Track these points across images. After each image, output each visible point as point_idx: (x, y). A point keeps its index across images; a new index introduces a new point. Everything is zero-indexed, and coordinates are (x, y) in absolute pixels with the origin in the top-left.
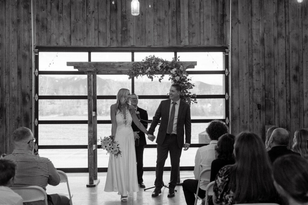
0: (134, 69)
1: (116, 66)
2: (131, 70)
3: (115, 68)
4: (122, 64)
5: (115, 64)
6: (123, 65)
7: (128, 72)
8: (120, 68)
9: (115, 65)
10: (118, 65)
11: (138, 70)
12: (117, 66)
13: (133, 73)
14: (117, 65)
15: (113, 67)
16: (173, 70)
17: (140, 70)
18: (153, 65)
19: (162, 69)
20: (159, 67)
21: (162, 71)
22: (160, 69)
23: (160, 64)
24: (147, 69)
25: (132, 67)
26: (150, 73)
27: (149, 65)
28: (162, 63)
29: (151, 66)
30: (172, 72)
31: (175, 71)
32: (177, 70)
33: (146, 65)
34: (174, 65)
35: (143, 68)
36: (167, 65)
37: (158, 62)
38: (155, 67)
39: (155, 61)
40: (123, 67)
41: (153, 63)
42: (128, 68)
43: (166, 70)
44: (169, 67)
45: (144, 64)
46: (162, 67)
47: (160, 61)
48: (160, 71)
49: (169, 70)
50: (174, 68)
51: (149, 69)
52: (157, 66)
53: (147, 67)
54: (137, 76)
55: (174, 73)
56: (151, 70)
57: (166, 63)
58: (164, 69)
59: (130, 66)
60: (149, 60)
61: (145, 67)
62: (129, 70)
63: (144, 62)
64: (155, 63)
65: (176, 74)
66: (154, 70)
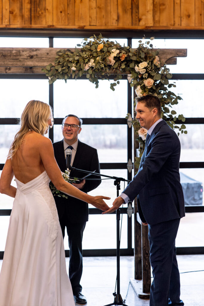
0: (59, 62)
1: (23, 55)
2: (53, 64)
3: (20, 61)
4: (35, 53)
5: (22, 53)
6: (37, 55)
7: (48, 68)
8: (32, 61)
9: (21, 55)
10: (28, 55)
11: (69, 65)
12: (25, 57)
13: (57, 70)
14: (26, 54)
16: (140, 65)
17: (73, 64)
18: (100, 54)
19: (117, 63)
20: (111, 58)
21: (117, 67)
22: (115, 64)
23: (113, 52)
24: (87, 63)
25: (56, 60)
26: (93, 71)
27: (91, 55)
28: (118, 51)
29: (95, 57)
30: (139, 69)
31: (144, 68)
32: (149, 66)
33: (84, 55)
34: (143, 56)
35: (78, 61)
36: (128, 55)
37: (109, 48)
38: (104, 59)
39: (104, 46)
40: (37, 59)
41: (99, 50)
42: (48, 62)
43: (125, 65)
44: (132, 60)
45: (81, 53)
46: (117, 59)
47: (113, 47)
48: (114, 67)
49: (132, 65)
50: (141, 62)
51: (92, 63)
52: (108, 56)
53: (87, 58)
54: (66, 77)
55: (143, 71)
56: (96, 65)
57: (126, 51)
58: (121, 64)
59: (52, 56)
60: (91, 46)
61: (83, 60)
62: (51, 64)
63: (82, 48)
64: (104, 50)
65: (146, 73)
66: (101, 64)
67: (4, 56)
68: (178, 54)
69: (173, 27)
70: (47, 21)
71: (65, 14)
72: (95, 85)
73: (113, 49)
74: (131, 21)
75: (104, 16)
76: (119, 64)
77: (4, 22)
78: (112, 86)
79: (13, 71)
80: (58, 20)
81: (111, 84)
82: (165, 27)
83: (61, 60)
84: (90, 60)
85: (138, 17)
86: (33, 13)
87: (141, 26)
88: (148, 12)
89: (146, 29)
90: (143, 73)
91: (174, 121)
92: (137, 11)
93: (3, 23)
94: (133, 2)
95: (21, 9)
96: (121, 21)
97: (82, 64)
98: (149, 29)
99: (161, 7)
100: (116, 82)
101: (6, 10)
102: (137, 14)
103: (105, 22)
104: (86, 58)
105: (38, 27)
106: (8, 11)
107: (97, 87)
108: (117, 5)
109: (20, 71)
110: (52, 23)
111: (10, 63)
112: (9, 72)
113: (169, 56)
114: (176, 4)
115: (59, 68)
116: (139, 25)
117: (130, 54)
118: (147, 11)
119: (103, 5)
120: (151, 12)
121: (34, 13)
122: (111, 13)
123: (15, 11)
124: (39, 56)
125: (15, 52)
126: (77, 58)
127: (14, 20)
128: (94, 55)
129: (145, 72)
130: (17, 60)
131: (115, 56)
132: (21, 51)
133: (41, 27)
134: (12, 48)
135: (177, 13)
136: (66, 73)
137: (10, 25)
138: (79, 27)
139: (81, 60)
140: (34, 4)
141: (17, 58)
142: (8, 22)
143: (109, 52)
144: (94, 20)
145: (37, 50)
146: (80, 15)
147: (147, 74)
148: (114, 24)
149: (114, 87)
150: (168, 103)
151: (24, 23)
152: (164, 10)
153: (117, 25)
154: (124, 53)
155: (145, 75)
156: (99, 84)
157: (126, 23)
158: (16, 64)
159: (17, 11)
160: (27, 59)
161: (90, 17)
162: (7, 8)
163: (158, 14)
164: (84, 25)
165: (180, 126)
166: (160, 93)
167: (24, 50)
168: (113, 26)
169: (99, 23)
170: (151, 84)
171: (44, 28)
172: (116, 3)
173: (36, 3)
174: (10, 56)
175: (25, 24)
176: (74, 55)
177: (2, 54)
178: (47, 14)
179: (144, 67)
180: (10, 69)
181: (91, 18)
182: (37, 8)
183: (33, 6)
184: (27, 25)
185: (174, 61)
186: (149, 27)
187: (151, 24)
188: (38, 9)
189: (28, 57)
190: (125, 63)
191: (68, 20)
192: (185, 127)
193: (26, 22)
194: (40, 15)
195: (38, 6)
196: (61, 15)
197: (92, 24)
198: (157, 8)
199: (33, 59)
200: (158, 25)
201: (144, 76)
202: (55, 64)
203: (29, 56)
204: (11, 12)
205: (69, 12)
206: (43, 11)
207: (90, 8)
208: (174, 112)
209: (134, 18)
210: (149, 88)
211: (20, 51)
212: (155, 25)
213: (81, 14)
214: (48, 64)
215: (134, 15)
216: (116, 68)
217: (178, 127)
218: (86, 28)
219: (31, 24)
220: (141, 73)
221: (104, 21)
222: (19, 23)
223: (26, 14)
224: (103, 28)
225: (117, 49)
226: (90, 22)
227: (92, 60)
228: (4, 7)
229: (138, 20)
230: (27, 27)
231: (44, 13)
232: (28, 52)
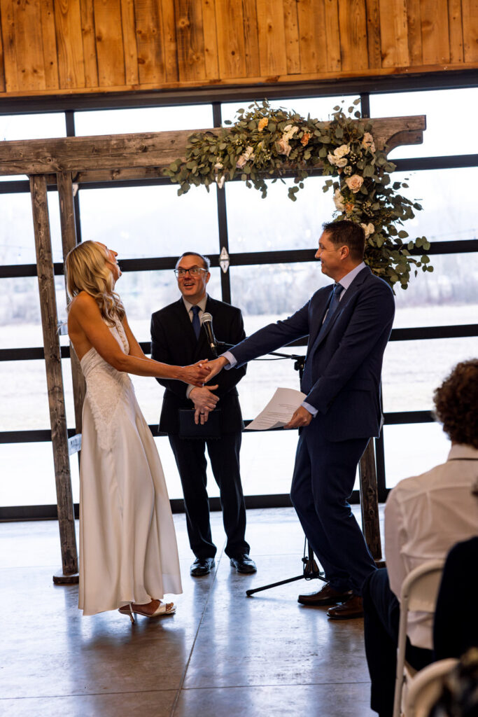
0: (193, 155)
1: (130, 148)
2: (183, 160)
3: (125, 158)
4: (150, 142)
5: (127, 143)
6: (153, 145)
7: (175, 168)
8: (147, 157)
9: (125, 148)
10: (138, 146)
11: (211, 160)
12: (133, 150)
13: (191, 170)
14: (134, 145)
15: (120, 155)
16: (336, 152)
17: (218, 158)
18: (263, 137)
19: (296, 150)
20: (284, 144)
21: (296, 158)
22: (291, 152)
23: (287, 132)
24: (241, 154)
25: (188, 151)
26: (252, 169)
27: (247, 140)
28: (296, 129)
29: (255, 142)
30: (335, 160)
31: (343, 157)
32: (352, 152)
33: (236, 140)
34: (340, 134)
35: (225, 153)
36: (314, 135)
37: (279, 125)
38: (270, 146)
39: (270, 122)
40: (154, 152)
41: (260, 129)
42: (173, 156)
43: (312, 153)
44: (322, 144)
45: (231, 137)
46: (295, 142)
47: (288, 122)
48: (290, 158)
49: (322, 153)
50: (339, 146)
51: (249, 153)
52: (277, 139)
53: (241, 145)
54: (207, 181)
55: (341, 163)
56: (257, 157)
57: (310, 128)
58: (303, 152)
59: (181, 145)
60: (248, 122)
61: (234, 148)
62: (179, 160)
63: (233, 128)
64: (269, 129)
65: (348, 165)
66: (265, 155)
67: (96, 151)
68: (408, 127)
69: (449, 65)
70: (208, 72)
71: (240, 56)
72: (262, 193)
73: (287, 125)
74: (366, 61)
75: (314, 54)
76: (299, 153)
77: (130, 81)
78: (292, 193)
79: (125, 174)
80: (228, 66)
81: (290, 189)
82: (433, 66)
83: (196, 151)
84: (247, 148)
85: (381, 52)
86: (180, 59)
87: (387, 67)
88: (398, 39)
89: (396, 73)
90: (343, 166)
91: (409, 249)
92: (378, 40)
93: (128, 83)
94: (368, 22)
95: (158, 54)
96: (347, 61)
97: (232, 156)
98: (402, 73)
99: (423, 29)
100: (298, 185)
101: (132, 56)
102: (378, 46)
103: (317, 66)
104: (239, 146)
105: (192, 84)
106: (135, 58)
107: (264, 196)
108: (339, 30)
109: (137, 174)
110: (217, 74)
111: (107, 163)
112: (117, 177)
113: (393, 132)
114: (452, 20)
115: (193, 166)
116: (382, 68)
117: (317, 133)
118: (396, 38)
119: (311, 34)
120: (405, 40)
121: (184, 60)
122: (327, 46)
123: (147, 58)
124: (159, 147)
125: (115, 142)
126: (223, 146)
127: (147, 74)
128: (254, 139)
129: (346, 164)
130: (119, 156)
131: (291, 138)
132: (126, 141)
133: (196, 84)
134: (110, 136)
135: (456, 37)
136: (208, 175)
137: (140, 84)
138: (268, 80)
139: (230, 150)
140: (182, 42)
141: (121, 152)
142: (134, 80)
143: (280, 132)
144: (296, 64)
145: (152, 136)
146: (269, 56)
147: (350, 168)
148: (334, 69)
149: (295, 194)
150: (395, 218)
151: (165, 79)
152: (429, 33)
153: (339, 69)
154: (307, 132)
155: (348, 170)
156: (267, 190)
157: (358, 65)
158: (119, 164)
159: (151, 58)
160: (137, 154)
161: (289, 58)
162: (132, 53)
163: (418, 43)
164: (278, 74)
165: (418, 258)
166: (377, 200)
167: (131, 137)
168: (332, 72)
169: (305, 68)
170: (357, 186)
171: (203, 86)
172: (336, 28)
173: (185, 39)
174: (107, 150)
175: (167, 81)
176: (219, 141)
177: (92, 148)
178: (207, 59)
179: (343, 155)
180: (119, 172)
181: (290, 60)
182: (187, 49)
183: (179, 47)
184: (171, 83)
185: (417, 138)
186: (402, 69)
187: (405, 62)
188: (191, 51)
189: (137, 149)
190: (311, 149)
191: (247, 66)
192: (428, 261)
193: (169, 77)
194: (194, 62)
195: (189, 45)
196: (233, 59)
197: (292, 72)
198: (417, 29)
199: (148, 153)
200: (419, 64)
201: (345, 172)
202: (187, 159)
203: (140, 149)
204: (141, 61)
205: (247, 53)
206: (199, 54)
207: (288, 41)
208: (404, 234)
209: (372, 53)
210: (355, 192)
211: (124, 139)
212: (414, 65)
213: (271, 54)
214: (173, 161)
215: (371, 48)
216: (294, 160)
217: (415, 261)
218: (280, 80)
219: (178, 80)
220: (340, 166)
221: (314, 65)
222: (155, 81)
223: (169, 61)
224: (314, 77)
225: (294, 124)
226: (289, 68)
227: (250, 149)
228: (127, 51)
229: (379, 57)
230: (172, 87)
231: (202, 58)
232: (138, 141)
